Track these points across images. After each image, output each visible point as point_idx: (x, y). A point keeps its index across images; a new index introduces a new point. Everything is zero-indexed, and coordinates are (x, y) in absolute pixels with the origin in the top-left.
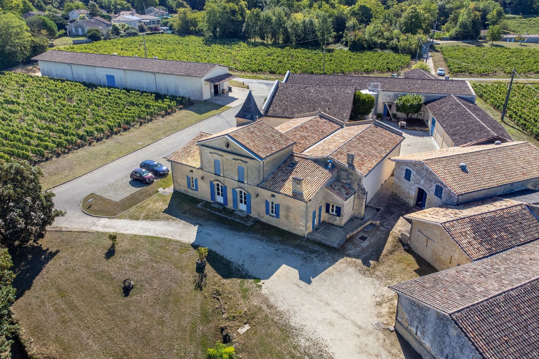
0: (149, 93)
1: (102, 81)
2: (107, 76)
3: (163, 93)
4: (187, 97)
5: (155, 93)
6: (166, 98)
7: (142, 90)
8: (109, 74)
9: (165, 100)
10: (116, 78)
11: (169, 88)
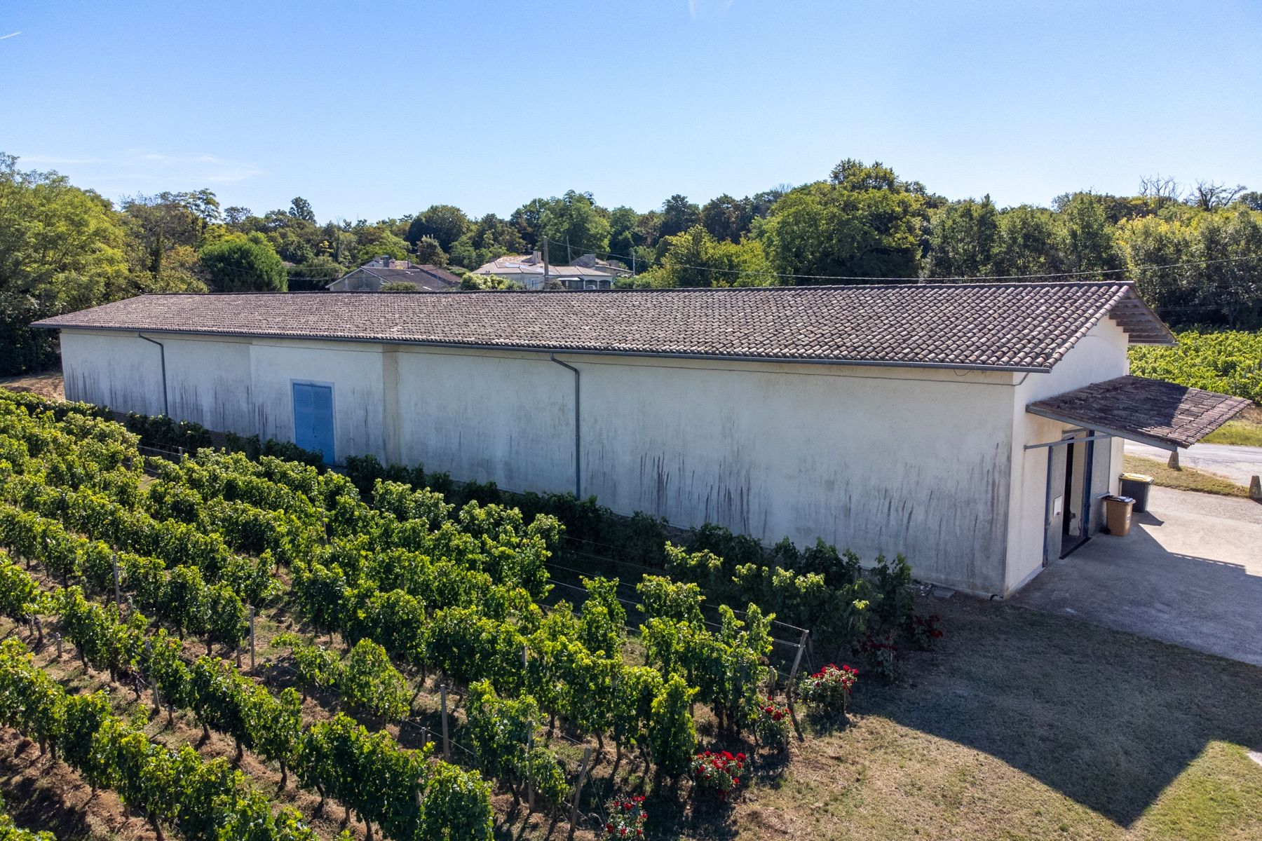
0: (512, 501)
1: (271, 419)
2: (296, 386)
3: (623, 504)
4: (868, 563)
5: (560, 507)
6: (660, 565)
7: (462, 476)
8: (305, 376)
9: (653, 582)
10: (340, 402)
11: (671, 468)
